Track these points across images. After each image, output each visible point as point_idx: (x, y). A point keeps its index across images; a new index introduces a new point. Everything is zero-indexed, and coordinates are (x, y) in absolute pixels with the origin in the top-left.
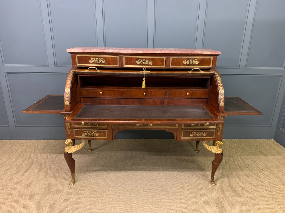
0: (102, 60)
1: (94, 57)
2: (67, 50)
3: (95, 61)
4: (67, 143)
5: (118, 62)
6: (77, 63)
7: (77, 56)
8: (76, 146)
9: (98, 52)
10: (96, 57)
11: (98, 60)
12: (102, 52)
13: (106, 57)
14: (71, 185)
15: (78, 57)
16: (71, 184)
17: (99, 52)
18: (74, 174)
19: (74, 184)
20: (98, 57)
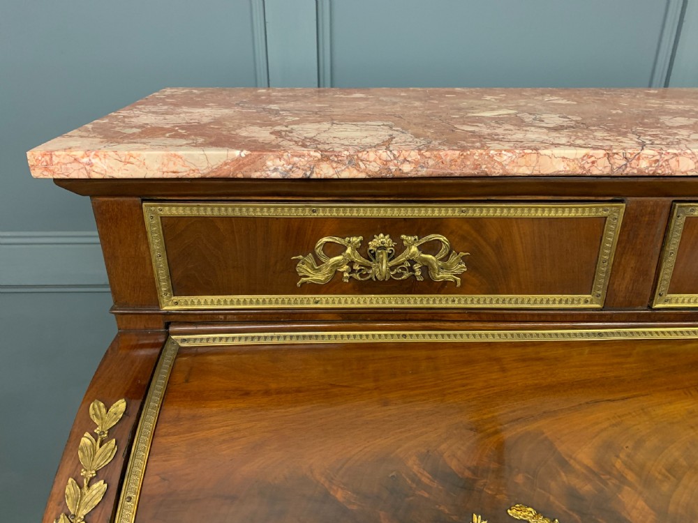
0: (432, 248)
1: (346, 227)
2: (33, 156)
3: (358, 259)
5: (603, 269)
6: (164, 286)
7: (154, 213)
9: (407, 169)
10: (369, 227)
11: (391, 257)
12: (457, 172)
13: (477, 223)
15: (169, 225)
17: (423, 172)
20: (393, 227)
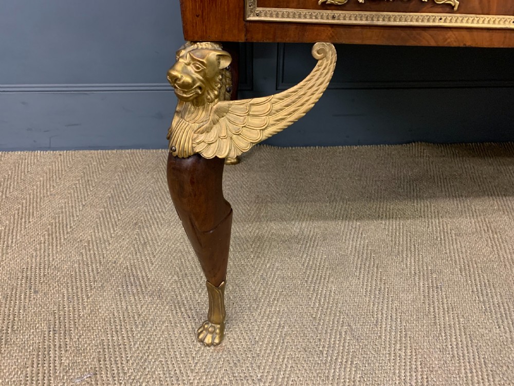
4: (188, 74)
8: (261, 104)
14: (209, 345)
16: (208, 340)
18: (223, 289)
19: (222, 337)
